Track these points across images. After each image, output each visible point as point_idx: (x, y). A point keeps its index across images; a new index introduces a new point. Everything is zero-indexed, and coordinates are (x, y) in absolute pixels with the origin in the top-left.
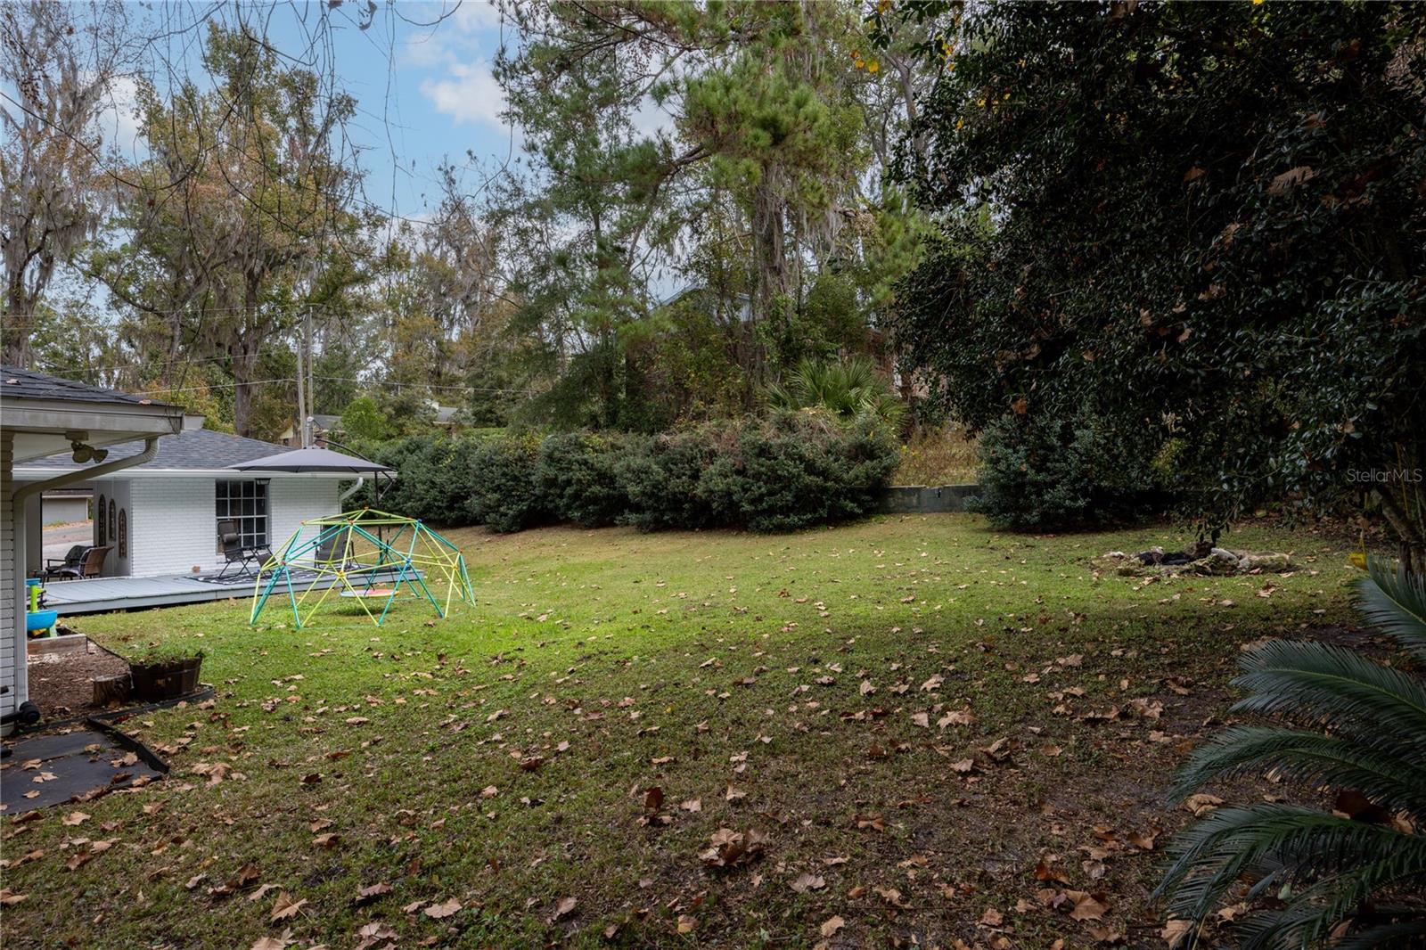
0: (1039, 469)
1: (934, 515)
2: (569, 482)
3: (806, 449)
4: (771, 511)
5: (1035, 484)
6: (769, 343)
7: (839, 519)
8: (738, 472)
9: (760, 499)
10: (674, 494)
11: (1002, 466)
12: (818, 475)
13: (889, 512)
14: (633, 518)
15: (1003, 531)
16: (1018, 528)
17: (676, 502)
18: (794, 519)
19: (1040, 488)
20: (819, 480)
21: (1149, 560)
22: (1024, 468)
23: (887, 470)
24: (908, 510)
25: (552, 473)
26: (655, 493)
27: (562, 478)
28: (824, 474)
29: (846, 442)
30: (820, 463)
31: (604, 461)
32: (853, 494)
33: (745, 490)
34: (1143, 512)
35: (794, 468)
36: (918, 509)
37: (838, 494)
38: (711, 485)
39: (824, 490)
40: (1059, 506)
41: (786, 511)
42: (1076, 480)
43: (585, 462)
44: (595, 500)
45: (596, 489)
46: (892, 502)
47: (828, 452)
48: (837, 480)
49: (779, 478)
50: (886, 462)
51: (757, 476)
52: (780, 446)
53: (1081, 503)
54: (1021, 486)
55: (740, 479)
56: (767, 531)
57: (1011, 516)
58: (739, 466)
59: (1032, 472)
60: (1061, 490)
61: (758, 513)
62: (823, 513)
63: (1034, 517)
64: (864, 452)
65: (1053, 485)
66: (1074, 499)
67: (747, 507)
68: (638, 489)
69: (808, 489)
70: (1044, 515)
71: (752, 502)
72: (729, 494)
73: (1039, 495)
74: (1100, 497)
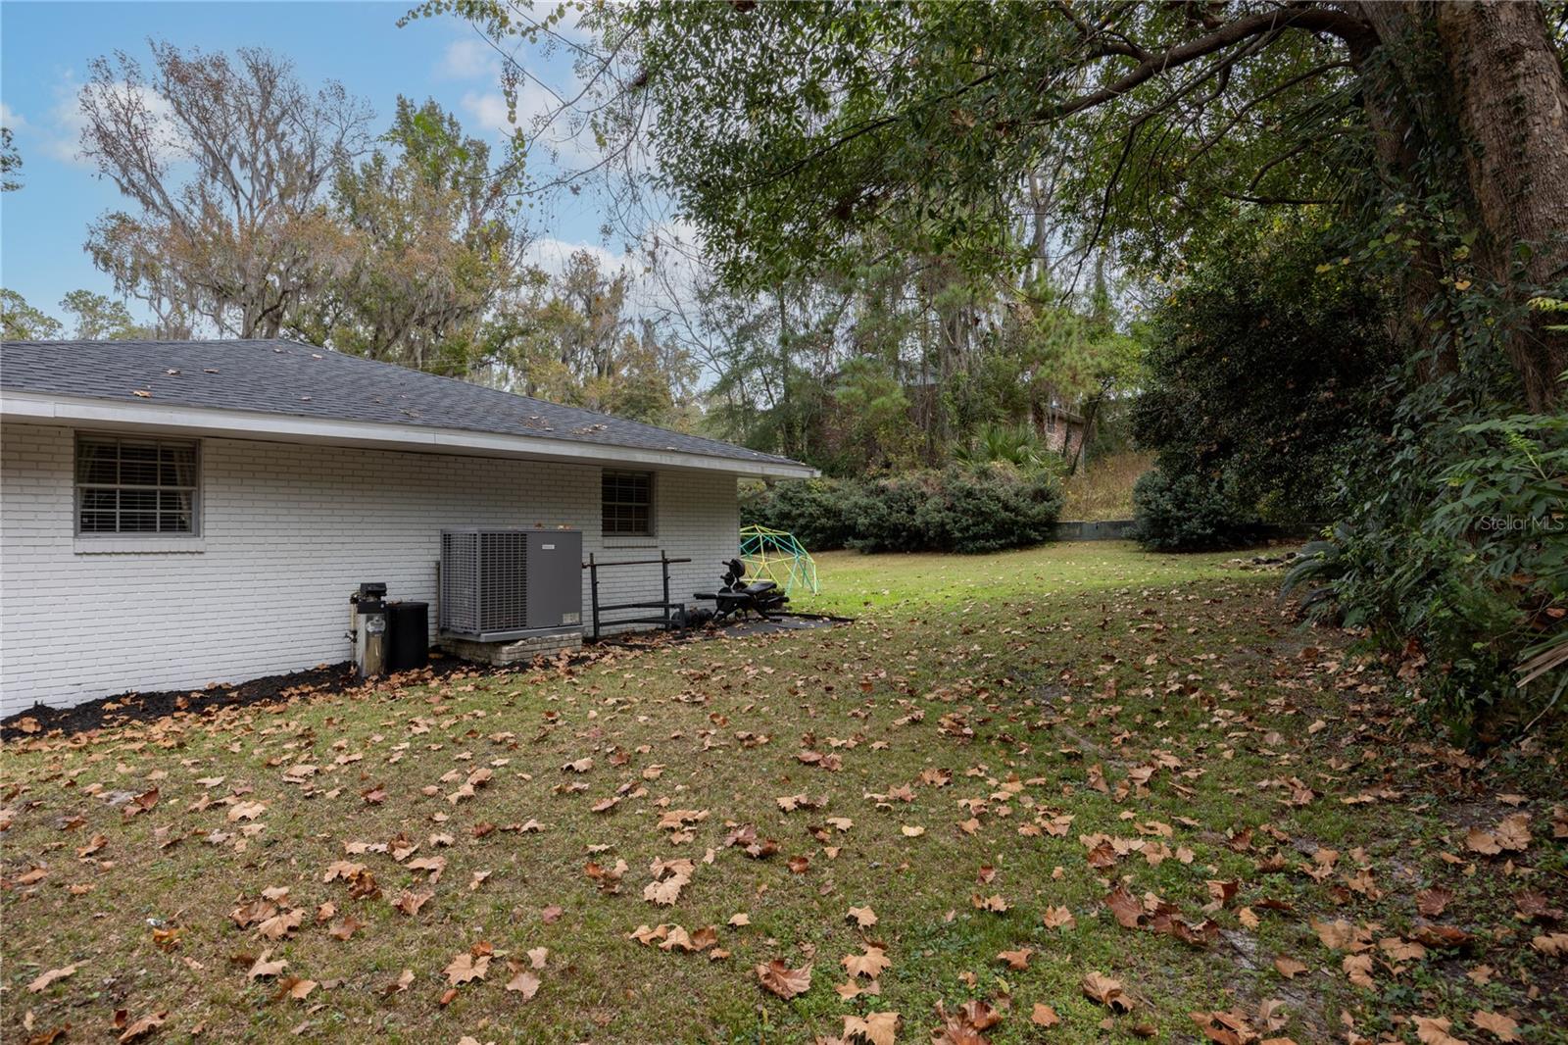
0: (1180, 507)
1: (1093, 543)
2: (801, 515)
3: (1000, 492)
4: (975, 538)
5: (1177, 518)
6: (951, 409)
7: (1025, 544)
8: (948, 509)
9: (967, 528)
10: (895, 525)
11: (1153, 506)
12: (1012, 511)
13: (1057, 540)
14: (859, 543)
15: (1153, 551)
16: (1163, 549)
17: (896, 530)
18: (992, 543)
19: (1179, 521)
20: (1012, 515)
21: (1258, 562)
22: (1169, 507)
23: (1059, 508)
24: (1072, 538)
25: (786, 508)
26: (880, 524)
27: (795, 512)
28: (1016, 510)
29: (1030, 488)
30: (1012, 502)
31: (829, 500)
32: (1035, 526)
33: (956, 522)
34: (1249, 538)
35: (994, 506)
36: (1081, 538)
37: (1025, 525)
38: (928, 518)
39: (1015, 523)
40: (1193, 533)
41: (987, 537)
42: (1206, 516)
43: (814, 500)
44: (823, 529)
45: (823, 521)
46: (1060, 533)
47: (1017, 495)
48: (1025, 515)
49: (982, 513)
50: (1058, 503)
51: (965, 512)
52: (981, 490)
53: (1209, 531)
54: (1166, 520)
55: (952, 514)
56: (970, 553)
57: (1158, 541)
58: (948, 505)
59: (1175, 510)
60: (1195, 522)
61: (964, 539)
62: (1015, 539)
63: (1175, 541)
64: (1041, 495)
65: (1189, 519)
66: (1204, 529)
67: (958, 535)
68: (867, 521)
69: (1003, 522)
70: (1181, 540)
71: (961, 530)
72: (943, 524)
73: (1179, 525)
74: (1221, 528)
